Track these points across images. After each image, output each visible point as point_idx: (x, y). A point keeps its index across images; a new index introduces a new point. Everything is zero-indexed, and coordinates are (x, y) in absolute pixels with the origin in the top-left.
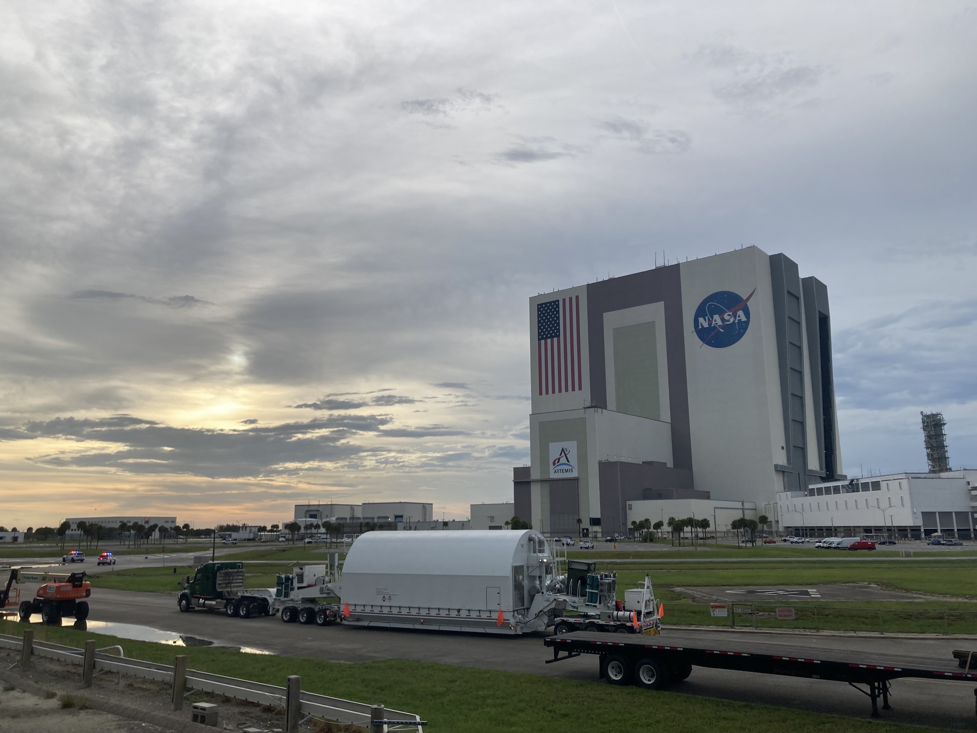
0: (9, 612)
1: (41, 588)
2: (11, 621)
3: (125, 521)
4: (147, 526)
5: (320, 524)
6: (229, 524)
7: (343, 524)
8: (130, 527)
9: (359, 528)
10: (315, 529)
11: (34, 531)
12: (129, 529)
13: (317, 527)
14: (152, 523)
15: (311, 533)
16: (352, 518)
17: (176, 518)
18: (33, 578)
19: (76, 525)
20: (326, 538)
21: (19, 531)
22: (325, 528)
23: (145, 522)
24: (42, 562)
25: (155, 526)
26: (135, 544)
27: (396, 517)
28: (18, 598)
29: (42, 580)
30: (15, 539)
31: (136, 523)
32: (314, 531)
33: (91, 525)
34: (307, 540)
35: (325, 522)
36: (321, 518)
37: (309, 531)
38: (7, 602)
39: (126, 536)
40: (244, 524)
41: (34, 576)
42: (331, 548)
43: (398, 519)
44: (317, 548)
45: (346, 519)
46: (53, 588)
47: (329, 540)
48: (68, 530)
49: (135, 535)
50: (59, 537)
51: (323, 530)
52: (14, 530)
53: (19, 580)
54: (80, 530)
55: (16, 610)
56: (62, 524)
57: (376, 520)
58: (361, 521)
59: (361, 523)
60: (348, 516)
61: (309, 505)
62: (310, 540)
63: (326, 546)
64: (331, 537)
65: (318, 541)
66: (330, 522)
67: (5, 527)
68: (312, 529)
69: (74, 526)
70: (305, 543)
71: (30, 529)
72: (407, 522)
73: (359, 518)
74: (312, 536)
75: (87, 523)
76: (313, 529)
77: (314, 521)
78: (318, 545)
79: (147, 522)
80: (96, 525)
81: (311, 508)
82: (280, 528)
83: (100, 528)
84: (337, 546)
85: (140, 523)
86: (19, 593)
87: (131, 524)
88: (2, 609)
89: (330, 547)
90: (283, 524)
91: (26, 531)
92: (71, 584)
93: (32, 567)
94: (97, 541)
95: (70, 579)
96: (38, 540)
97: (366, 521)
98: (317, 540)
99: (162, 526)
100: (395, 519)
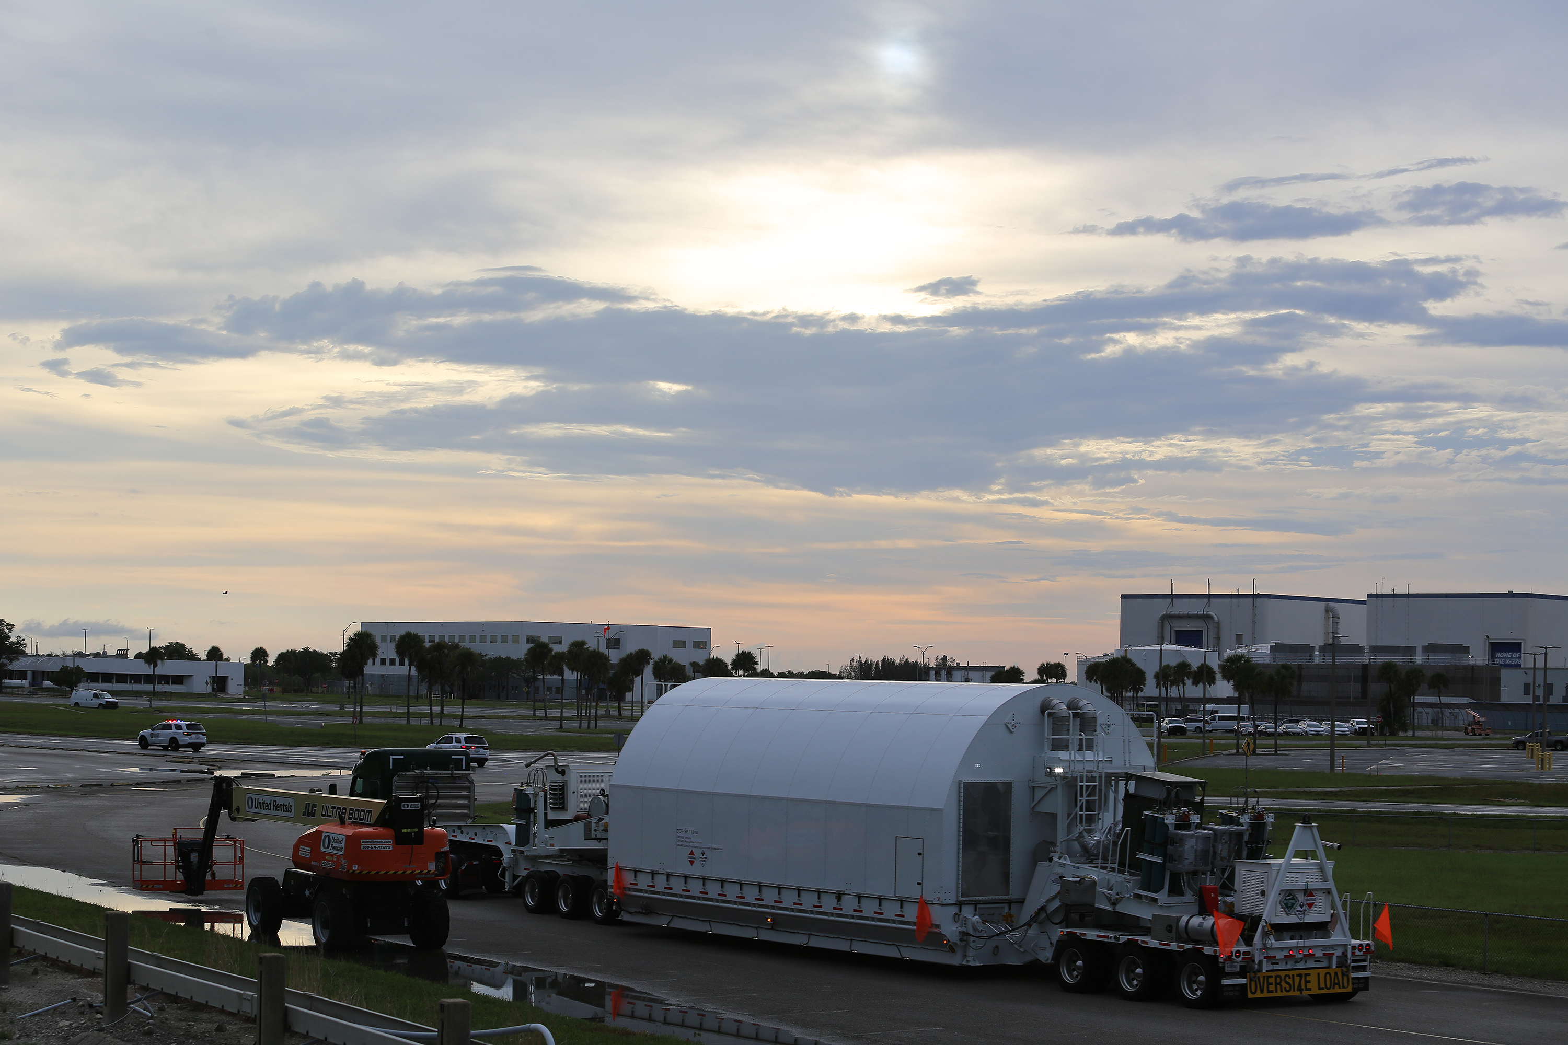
0: (217, 909)
1: (302, 841)
2: (226, 937)
3: (544, 639)
4: (615, 657)
5: (1216, 669)
6: (889, 657)
7: (1300, 666)
8: (560, 656)
9: (1358, 686)
10: (1195, 683)
11: (271, 661)
12: (557, 663)
13: (1204, 675)
14: (630, 647)
15: (1180, 699)
16: (1332, 647)
17: (708, 630)
18: (277, 807)
19: (393, 645)
20: (1240, 719)
21: (228, 660)
22: (1232, 682)
23: (609, 641)
24: (301, 759)
25: (642, 657)
26: (579, 718)
27: (1496, 648)
28: (239, 867)
29: (304, 815)
30: (220, 683)
31: (578, 646)
32: (1192, 690)
33: (439, 647)
34: (1166, 723)
35: (1231, 660)
36: (1218, 644)
37: (1174, 692)
38: (208, 877)
39: (549, 689)
40: (944, 659)
41: (280, 801)
42: (1254, 752)
43: (1503, 657)
44: (1204, 751)
45: (1308, 649)
46: (340, 842)
47: (1246, 726)
48: (370, 661)
49: (579, 685)
50: (347, 683)
51: (1224, 688)
52: (215, 654)
53: (238, 810)
54: (407, 662)
55: (235, 903)
56: (351, 639)
57: (1419, 659)
58: (1366, 658)
59: (1365, 667)
60: (1317, 639)
61: (1172, 597)
62: (1179, 723)
63: (1238, 747)
64: (1255, 716)
65: (1208, 727)
66: (1248, 661)
67: (188, 646)
68: (1184, 684)
69: (387, 650)
70: (1160, 734)
71: (259, 654)
72: (1534, 668)
73: (1357, 649)
74: (1185, 708)
75: (427, 640)
76: (1189, 682)
77: (1192, 654)
78: (1207, 741)
79: (614, 643)
80: (457, 646)
81: (1180, 608)
82: (1072, 675)
83: (468, 658)
84: (1276, 746)
85: (591, 645)
86: (242, 854)
87: (563, 648)
88: (199, 897)
89: (1252, 747)
90: (1080, 663)
91: (248, 661)
92: (391, 832)
93: (274, 775)
94: (461, 701)
95: (387, 817)
96: (285, 691)
97: (1382, 659)
98: (1207, 722)
99: (665, 657)
100: (1493, 656)
